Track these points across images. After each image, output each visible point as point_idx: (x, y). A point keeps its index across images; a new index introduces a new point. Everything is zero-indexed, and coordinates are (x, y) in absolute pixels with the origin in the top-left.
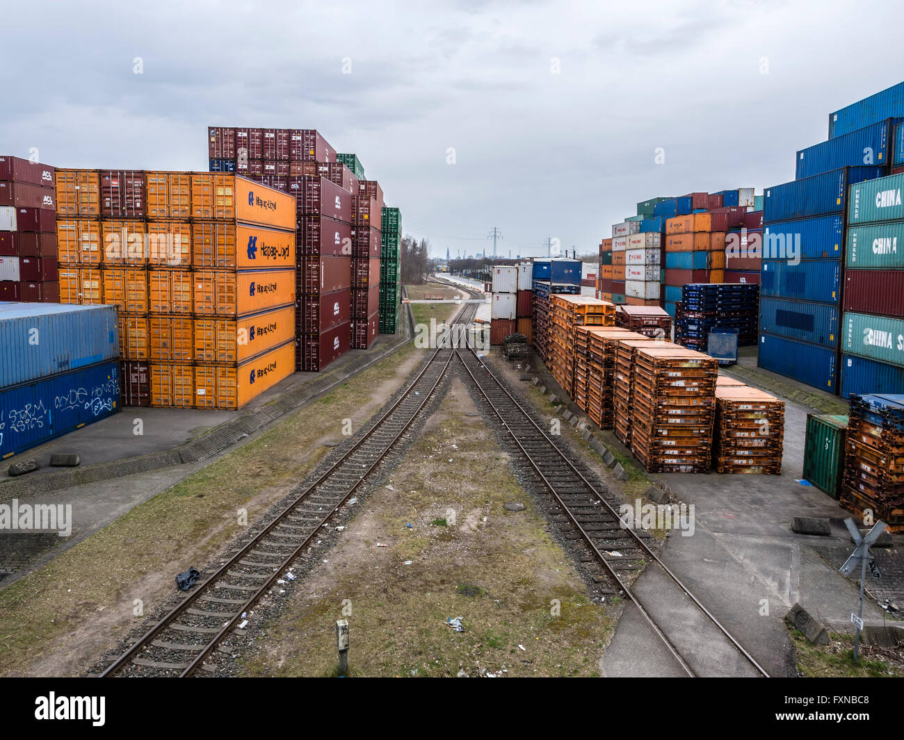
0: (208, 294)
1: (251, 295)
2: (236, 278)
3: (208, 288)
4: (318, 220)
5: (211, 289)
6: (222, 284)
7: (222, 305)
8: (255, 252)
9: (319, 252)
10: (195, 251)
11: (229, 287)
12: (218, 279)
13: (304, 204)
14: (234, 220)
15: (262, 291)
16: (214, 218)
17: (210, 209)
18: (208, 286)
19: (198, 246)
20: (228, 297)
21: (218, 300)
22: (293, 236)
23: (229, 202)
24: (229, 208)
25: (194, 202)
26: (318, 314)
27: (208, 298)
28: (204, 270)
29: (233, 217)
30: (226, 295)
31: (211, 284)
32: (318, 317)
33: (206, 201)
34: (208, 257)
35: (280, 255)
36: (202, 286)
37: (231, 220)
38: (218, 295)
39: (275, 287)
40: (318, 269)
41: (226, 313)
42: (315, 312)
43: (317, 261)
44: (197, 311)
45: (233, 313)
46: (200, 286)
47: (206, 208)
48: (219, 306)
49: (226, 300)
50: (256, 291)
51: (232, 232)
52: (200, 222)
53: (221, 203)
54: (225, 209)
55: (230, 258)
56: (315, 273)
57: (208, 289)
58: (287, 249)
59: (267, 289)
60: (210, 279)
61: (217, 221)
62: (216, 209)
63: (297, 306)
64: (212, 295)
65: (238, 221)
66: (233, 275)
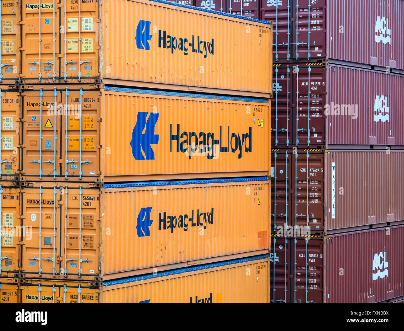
0: (47, 233)
1: (140, 234)
2: (99, 199)
3: (48, 220)
4: (320, 72)
5: (53, 222)
6: (73, 213)
7: (73, 255)
8: (153, 146)
9: (324, 143)
10: (27, 146)
11: (86, 217)
12: (65, 203)
13: (292, 39)
14: (97, 81)
15: (172, 226)
16: (61, 78)
17: (53, 60)
18: (48, 216)
19: (31, 135)
20: (85, 238)
21: (65, 245)
22: (266, 109)
23: (89, 45)
24: (87, 58)
25: (27, 49)
26: (320, 276)
27: (48, 241)
28: (40, 185)
29: (95, 74)
30: (79, 233)
31: (53, 212)
32: (320, 284)
33: (48, 46)
34: (48, 157)
35: (223, 150)
36: (38, 215)
37: (93, 81)
38: (65, 235)
39: (210, 217)
40: (321, 179)
41: (80, 271)
42: (313, 271)
43: (319, 160)
44: (27, 267)
45: (92, 272)
46: (33, 217)
47: (47, 59)
48: (66, 256)
49: (80, 244)
50: (154, 228)
51: (94, 105)
52: (36, 88)
53: (74, 48)
54: (80, 59)
55: (88, 157)
56: (315, 185)
57: (48, 223)
58: (249, 136)
59: (186, 221)
60: (52, 202)
61: (66, 84)
62: (65, 61)
63: (276, 259)
64: (53, 234)
65: (105, 82)
66: (94, 193)
